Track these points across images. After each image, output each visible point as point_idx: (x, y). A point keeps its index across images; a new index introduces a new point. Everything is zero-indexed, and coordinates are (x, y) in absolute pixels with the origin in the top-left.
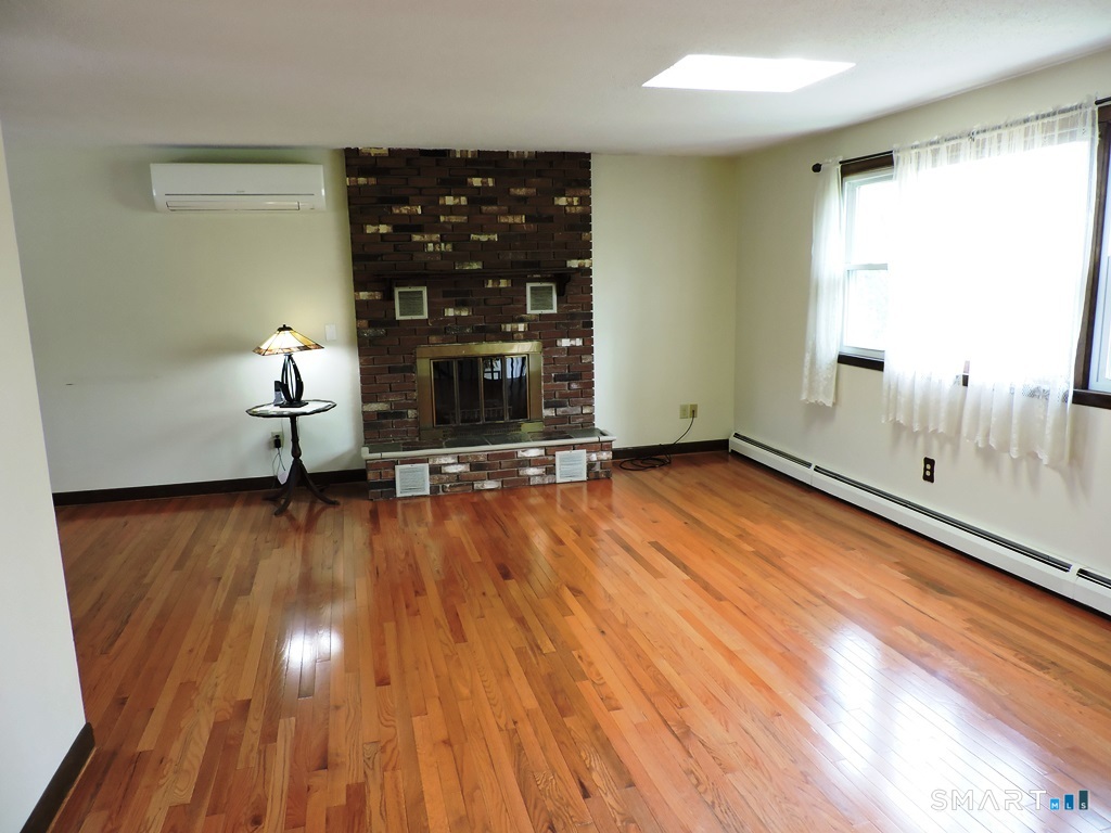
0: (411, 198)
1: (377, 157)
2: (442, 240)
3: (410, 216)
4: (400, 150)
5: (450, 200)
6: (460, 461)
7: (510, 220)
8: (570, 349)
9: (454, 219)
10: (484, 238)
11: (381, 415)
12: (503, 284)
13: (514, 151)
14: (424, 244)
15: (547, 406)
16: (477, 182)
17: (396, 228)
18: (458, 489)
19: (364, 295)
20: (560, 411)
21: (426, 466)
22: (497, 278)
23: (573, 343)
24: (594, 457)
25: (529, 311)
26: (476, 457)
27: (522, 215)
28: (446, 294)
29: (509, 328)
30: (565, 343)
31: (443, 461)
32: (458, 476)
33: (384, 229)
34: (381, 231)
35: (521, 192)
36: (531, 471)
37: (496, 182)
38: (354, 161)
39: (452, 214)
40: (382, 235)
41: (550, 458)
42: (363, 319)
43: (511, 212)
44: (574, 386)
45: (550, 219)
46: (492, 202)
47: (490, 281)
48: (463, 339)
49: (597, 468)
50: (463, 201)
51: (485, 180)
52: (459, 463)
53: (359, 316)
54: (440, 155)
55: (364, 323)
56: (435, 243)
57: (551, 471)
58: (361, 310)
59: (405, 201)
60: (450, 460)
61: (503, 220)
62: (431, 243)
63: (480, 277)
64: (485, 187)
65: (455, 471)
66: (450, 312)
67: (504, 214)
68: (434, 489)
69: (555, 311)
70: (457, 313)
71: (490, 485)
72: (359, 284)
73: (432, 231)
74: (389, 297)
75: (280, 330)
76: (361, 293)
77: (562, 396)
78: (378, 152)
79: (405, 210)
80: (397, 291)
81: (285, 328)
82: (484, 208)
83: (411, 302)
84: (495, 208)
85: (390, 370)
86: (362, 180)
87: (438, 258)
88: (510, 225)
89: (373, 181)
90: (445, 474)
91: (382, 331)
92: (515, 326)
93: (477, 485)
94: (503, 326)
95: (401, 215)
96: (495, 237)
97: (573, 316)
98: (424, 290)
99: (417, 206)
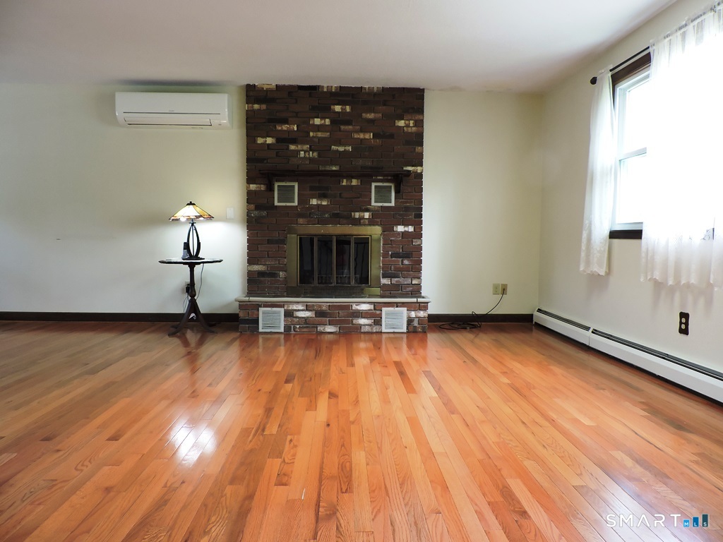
0: (290, 119)
1: (268, 91)
2: (311, 149)
3: (289, 132)
4: (284, 86)
5: (317, 121)
6: (308, 309)
7: (362, 136)
8: (404, 234)
9: (320, 134)
10: (341, 149)
11: (261, 274)
12: (354, 182)
13: (367, 86)
14: (298, 152)
15: (385, 276)
16: (338, 108)
17: (278, 140)
18: (305, 330)
19: (253, 187)
20: (395, 280)
21: (282, 310)
22: (350, 177)
23: (406, 229)
24: (413, 314)
25: (373, 203)
26: (320, 306)
27: (370, 132)
28: (312, 188)
29: (357, 215)
30: (400, 229)
31: (295, 307)
32: (306, 319)
33: (269, 140)
34: (267, 142)
35: (371, 116)
36: (362, 321)
37: (352, 109)
38: (252, 93)
39: (319, 131)
40: (269, 145)
41: (378, 312)
42: (252, 204)
43: (362, 131)
44: (406, 262)
45: (392, 136)
46: (348, 123)
47: (345, 181)
48: (323, 222)
49: (416, 323)
50: (328, 122)
51: (344, 107)
52: (307, 310)
53: (248, 201)
54: (312, 89)
55: (252, 206)
56: (305, 152)
57: (378, 322)
58: (251, 197)
59: (285, 121)
60: (300, 307)
61: (356, 136)
62: (303, 151)
63: (338, 175)
64: (343, 113)
65: (303, 316)
66: (314, 202)
67: (357, 132)
68: (287, 328)
69: (393, 204)
70: (319, 202)
71: (330, 329)
72: (250, 179)
73: (303, 143)
74: (270, 189)
75: (188, 204)
76: (251, 185)
77: (396, 269)
78: (269, 87)
79: (285, 127)
80: (276, 185)
81: (191, 204)
82: (342, 127)
83: (286, 194)
84: (350, 127)
85: (269, 242)
86: (256, 106)
87: (308, 162)
88: (362, 140)
89: (264, 107)
90: (297, 317)
91: (264, 213)
92: (362, 214)
93: (320, 328)
94: (353, 214)
95: (282, 131)
96: (350, 148)
97: (407, 209)
98: (296, 185)
99: (294, 125)
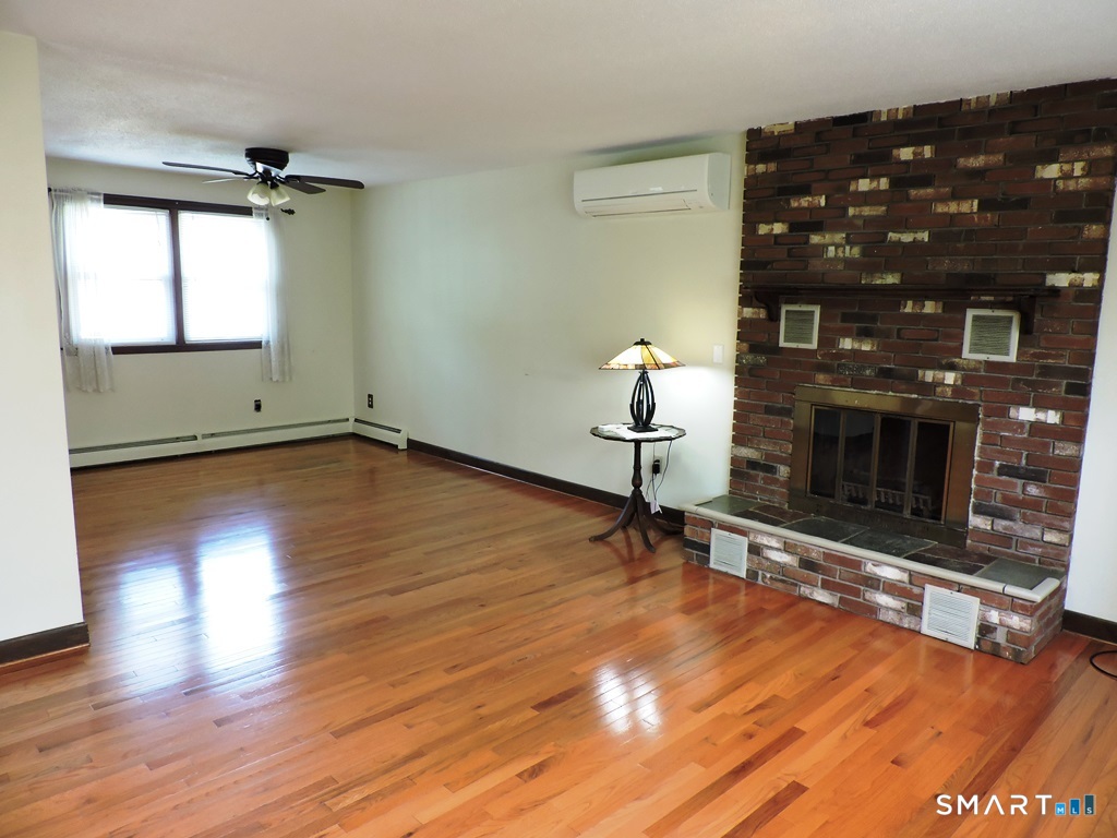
0: (814, 185)
1: (783, 136)
2: (848, 241)
3: (812, 209)
4: (809, 122)
5: (864, 185)
6: (788, 548)
7: (953, 208)
8: (1037, 428)
9: (867, 211)
10: (907, 238)
11: (752, 464)
12: (930, 307)
13: (972, 97)
14: (825, 246)
15: (979, 511)
16: (906, 154)
17: (793, 227)
18: (779, 586)
19: (748, 312)
20: (1001, 524)
21: (744, 541)
22: (921, 295)
23: (1041, 416)
24: (994, 616)
25: (966, 354)
26: (807, 550)
27: (973, 199)
28: (846, 318)
29: (929, 376)
30: (1026, 414)
31: (765, 540)
32: (782, 568)
33: (778, 228)
34: (775, 232)
35: (977, 162)
36: (883, 599)
37: (936, 152)
38: (759, 145)
39: (866, 203)
40: (776, 236)
41: (916, 590)
42: (746, 341)
43: (956, 196)
44: (1033, 490)
45: (1023, 203)
46: (925, 181)
47: (910, 303)
48: (860, 384)
49: (1000, 637)
50: (884, 183)
51: (920, 150)
52: (786, 551)
53: (740, 337)
54: (857, 123)
55: (745, 346)
56: (837, 246)
57: (915, 610)
58: (745, 330)
59: (805, 190)
60: (774, 543)
61: (941, 208)
62: (834, 246)
63: (895, 295)
64: (918, 161)
65: (778, 560)
66: (847, 344)
67: (944, 200)
68: (752, 574)
69: (1012, 357)
70: (856, 346)
71: (822, 596)
72: (744, 301)
73: (834, 229)
74: (773, 317)
75: (637, 344)
76: (745, 310)
77: (1006, 499)
78: (782, 128)
79: (805, 202)
80: (784, 309)
81: (642, 342)
82: (913, 192)
83: (800, 323)
84: (930, 191)
85: (768, 410)
86: (761, 168)
87: (840, 267)
88: (952, 217)
89: (772, 167)
90: (767, 559)
91: (762, 359)
92: (939, 374)
93: (805, 590)
94: (920, 372)
95: (800, 209)
96: (924, 236)
97: (1046, 371)
98: (817, 310)
99: (821, 195)
